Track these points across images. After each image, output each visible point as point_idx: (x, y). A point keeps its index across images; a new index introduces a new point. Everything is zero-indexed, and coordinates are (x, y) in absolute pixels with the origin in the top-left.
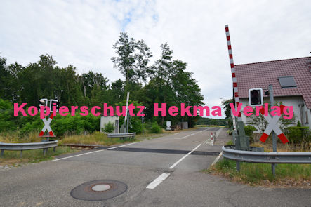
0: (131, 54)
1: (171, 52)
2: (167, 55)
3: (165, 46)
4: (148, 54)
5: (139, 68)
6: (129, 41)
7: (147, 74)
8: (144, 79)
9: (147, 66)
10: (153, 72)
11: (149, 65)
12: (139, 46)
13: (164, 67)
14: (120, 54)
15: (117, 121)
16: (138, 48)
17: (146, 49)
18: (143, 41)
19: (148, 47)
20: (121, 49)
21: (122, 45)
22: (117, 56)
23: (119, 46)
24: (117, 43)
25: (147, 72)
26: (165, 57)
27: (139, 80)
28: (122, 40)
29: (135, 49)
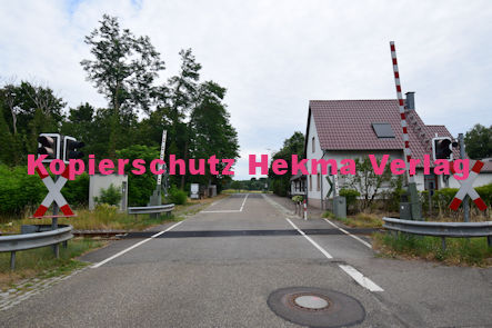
0: (121, 60)
1: (198, 67)
2: (192, 70)
3: (188, 54)
4: (157, 64)
5: (136, 86)
6: (121, 33)
7: (152, 100)
8: (146, 108)
9: (151, 86)
10: (163, 98)
11: (157, 83)
12: (141, 46)
13: (183, 90)
14: (100, 56)
15: (124, 183)
16: (138, 50)
17: (153, 54)
18: (147, 38)
19: (157, 51)
20: (101, 46)
21: (105, 40)
22: (94, 59)
23: (98, 39)
24: (95, 33)
25: (152, 95)
26: (185, 74)
27: (135, 110)
28: (105, 29)
29: (132, 50)
